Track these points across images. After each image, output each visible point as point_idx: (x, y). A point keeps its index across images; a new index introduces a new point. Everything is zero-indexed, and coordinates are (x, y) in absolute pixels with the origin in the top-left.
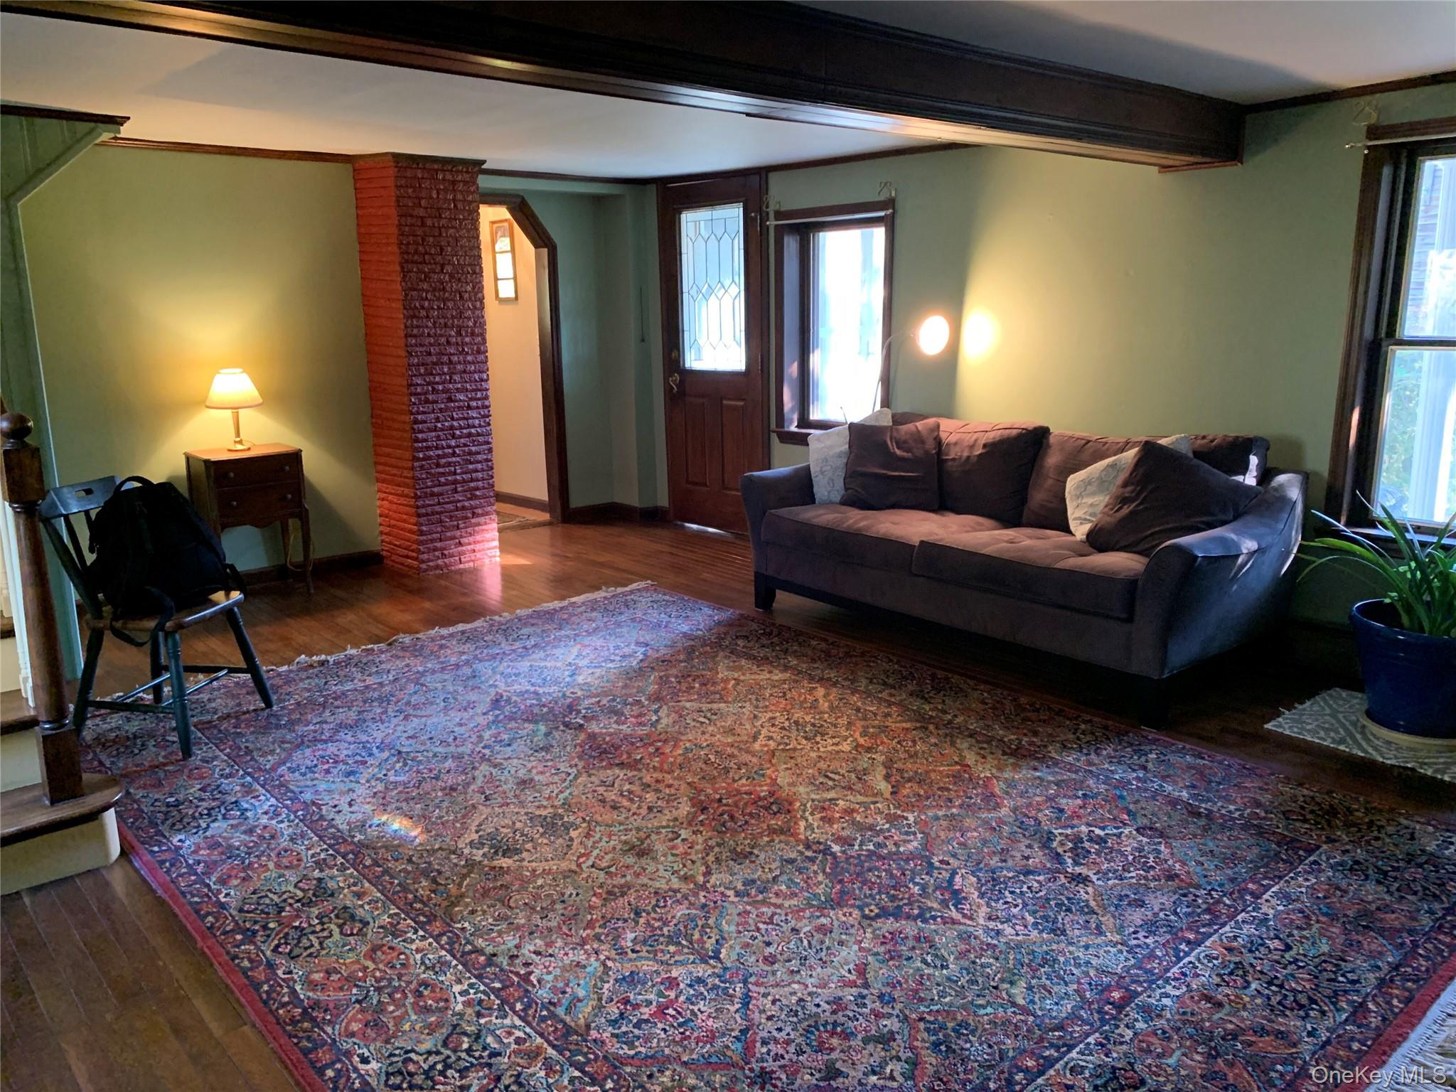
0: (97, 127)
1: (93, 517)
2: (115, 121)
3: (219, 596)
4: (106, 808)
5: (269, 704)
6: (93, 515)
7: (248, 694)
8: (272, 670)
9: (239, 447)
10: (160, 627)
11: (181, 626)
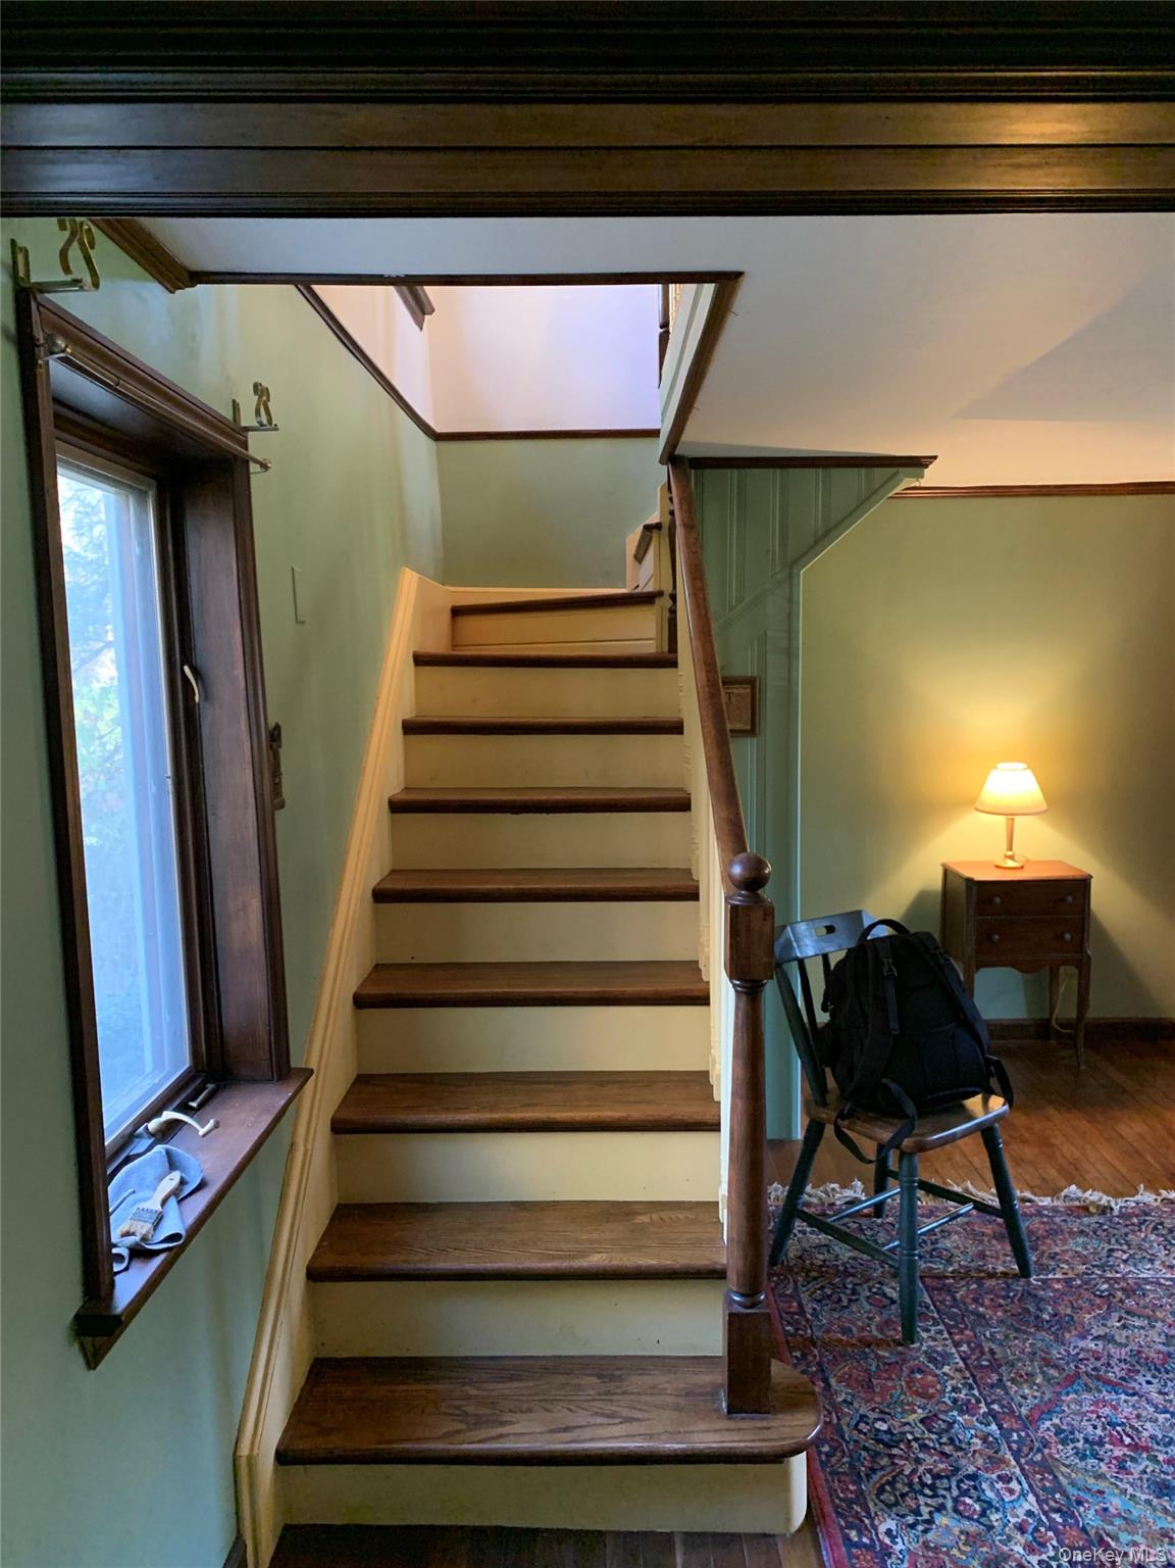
0: (898, 472)
1: (833, 965)
2: (918, 463)
3: (974, 1103)
4: (796, 1452)
5: (1025, 1272)
6: (833, 963)
7: (995, 1237)
8: (1030, 1201)
9: (1010, 863)
10: (895, 1143)
11: (922, 1148)
